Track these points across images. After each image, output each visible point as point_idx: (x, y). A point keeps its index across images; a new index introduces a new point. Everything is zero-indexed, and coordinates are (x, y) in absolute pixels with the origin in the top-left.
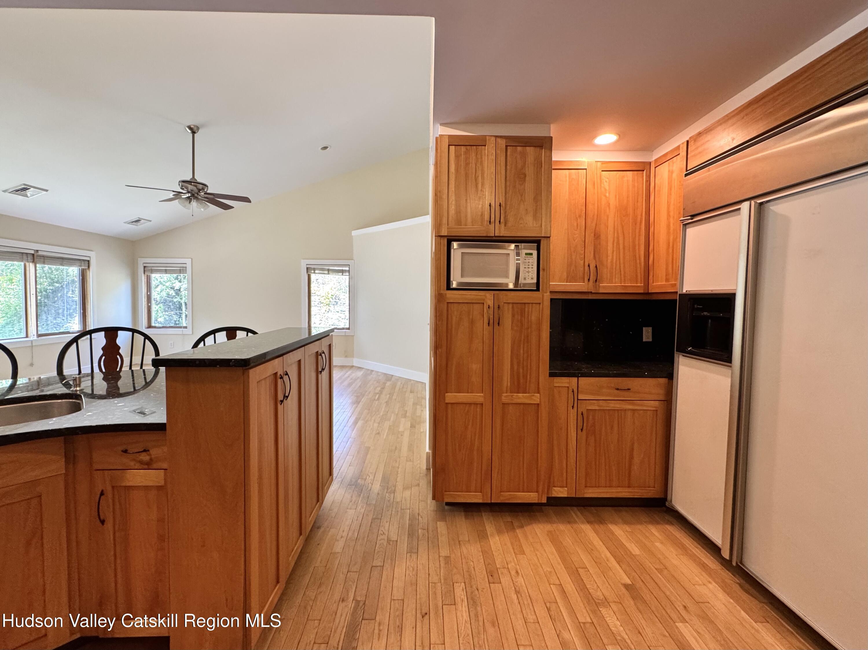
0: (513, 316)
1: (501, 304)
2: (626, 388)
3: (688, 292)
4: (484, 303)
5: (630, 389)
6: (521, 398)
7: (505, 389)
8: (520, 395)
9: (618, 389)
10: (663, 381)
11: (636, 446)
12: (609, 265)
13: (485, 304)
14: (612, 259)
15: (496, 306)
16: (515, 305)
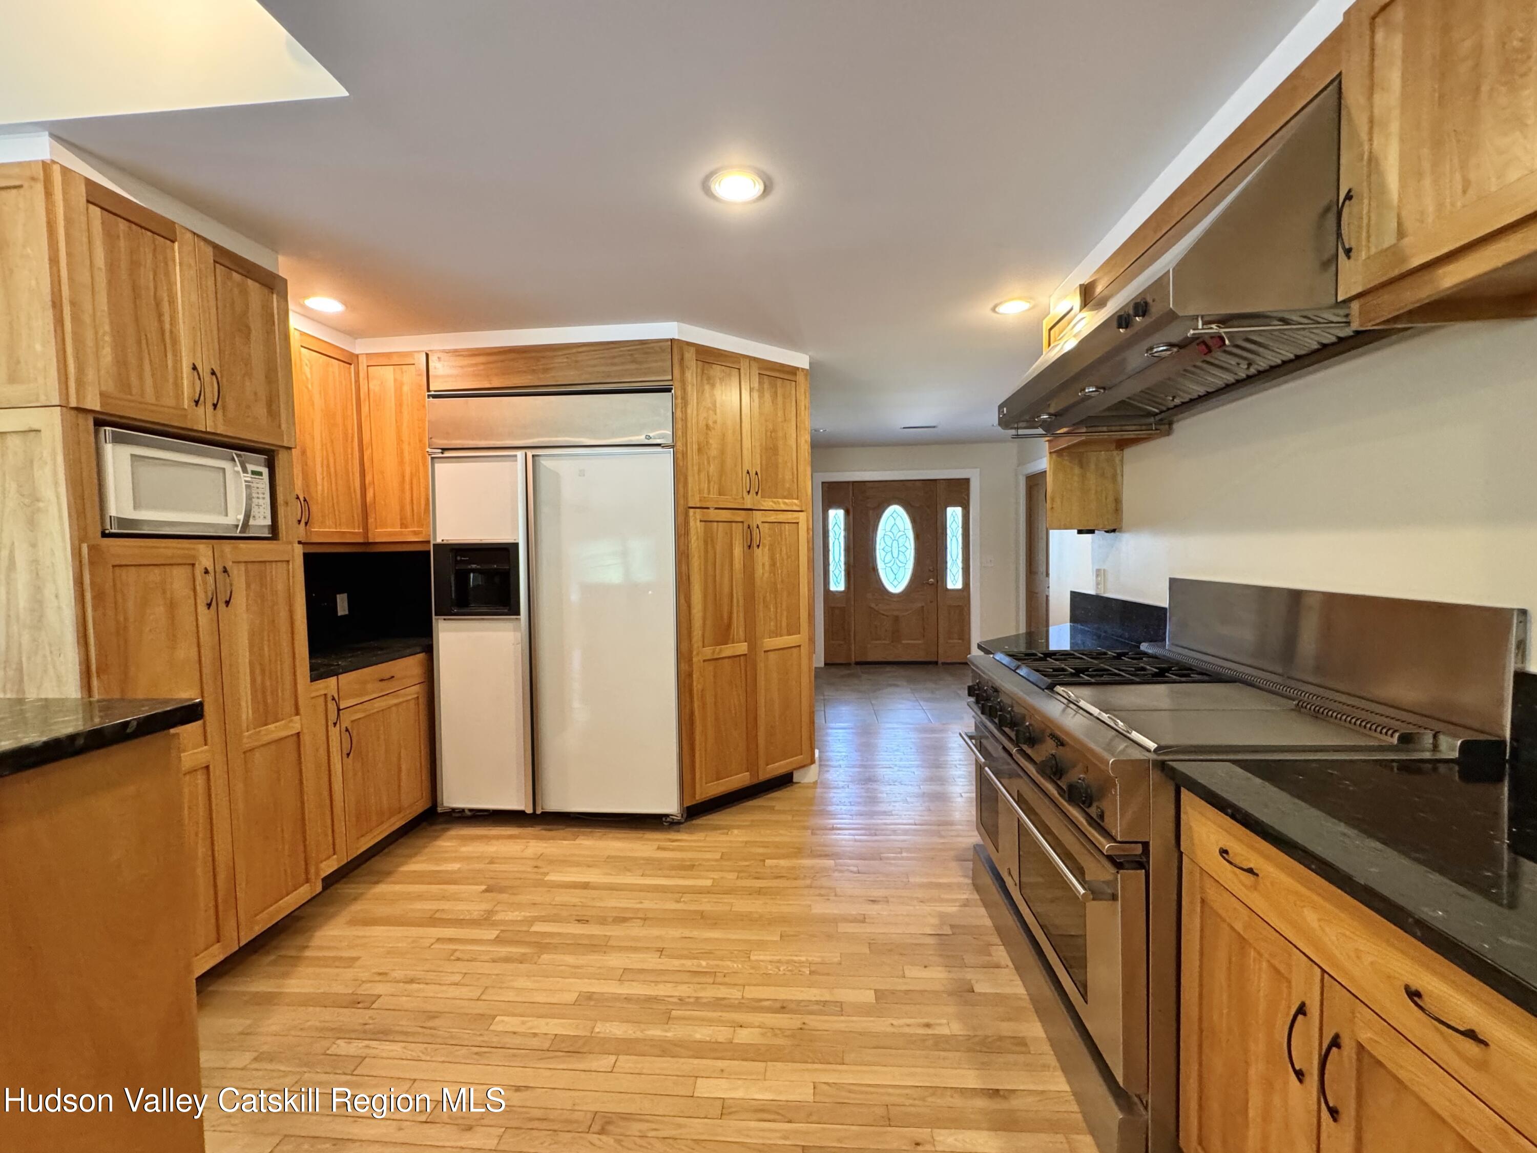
0: (248, 586)
1: (229, 565)
2: (388, 676)
3: (445, 542)
4: (193, 565)
5: (393, 677)
6: (275, 731)
7: (244, 726)
8: (271, 727)
9: (382, 680)
10: (421, 656)
11: (403, 751)
12: (320, 500)
13: (197, 565)
14: (323, 490)
15: (219, 569)
16: (250, 566)
